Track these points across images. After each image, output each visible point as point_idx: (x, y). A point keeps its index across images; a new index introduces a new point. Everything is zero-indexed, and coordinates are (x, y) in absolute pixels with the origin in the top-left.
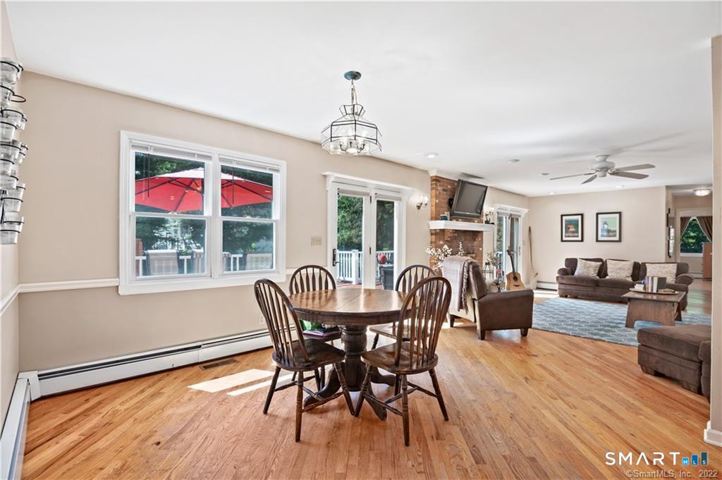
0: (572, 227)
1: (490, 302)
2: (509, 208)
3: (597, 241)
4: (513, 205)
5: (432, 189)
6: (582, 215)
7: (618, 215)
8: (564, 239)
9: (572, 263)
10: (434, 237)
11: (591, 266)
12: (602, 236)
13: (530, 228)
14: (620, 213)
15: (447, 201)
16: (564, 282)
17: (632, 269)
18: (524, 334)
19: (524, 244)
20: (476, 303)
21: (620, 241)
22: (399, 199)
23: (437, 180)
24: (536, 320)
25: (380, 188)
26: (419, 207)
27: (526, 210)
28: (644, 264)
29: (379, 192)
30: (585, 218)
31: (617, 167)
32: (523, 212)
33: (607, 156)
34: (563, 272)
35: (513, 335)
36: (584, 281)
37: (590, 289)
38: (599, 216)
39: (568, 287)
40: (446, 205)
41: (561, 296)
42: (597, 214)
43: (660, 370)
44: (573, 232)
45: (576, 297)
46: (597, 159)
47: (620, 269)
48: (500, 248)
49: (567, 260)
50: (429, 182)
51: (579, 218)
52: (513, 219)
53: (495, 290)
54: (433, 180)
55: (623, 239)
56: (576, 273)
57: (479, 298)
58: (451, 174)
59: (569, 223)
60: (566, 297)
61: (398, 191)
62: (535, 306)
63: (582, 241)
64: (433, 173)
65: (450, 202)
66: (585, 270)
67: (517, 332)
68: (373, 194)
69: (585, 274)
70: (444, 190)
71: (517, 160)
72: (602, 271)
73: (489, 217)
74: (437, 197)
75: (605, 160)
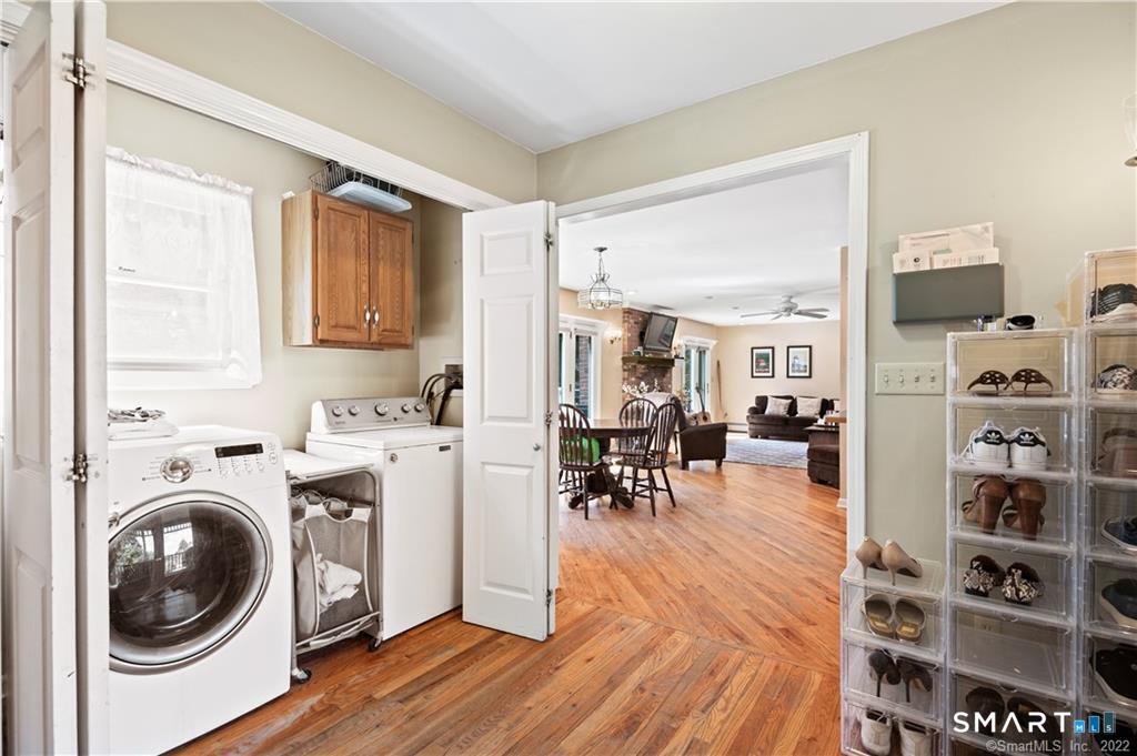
0: (762, 362)
1: (690, 434)
2: (698, 341)
3: (788, 377)
4: (700, 337)
5: (624, 322)
6: (773, 348)
7: (808, 349)
8: (755, 374)
9: (762, 402)
10: (626, 373)
11: (781, 404)
12: (793, 371)
13: (718, 362)
14: (810, 347)
15: (637, 334)
16: (754, 421)
17: (820, 405)
18: (719, 465)
19: (712, 380)
20: (678, 436)
21: (810, 377)
22: (596, 334)
23: (629, 312)
24: (729, 455)
25: (578, 323)
26: (612, 342)
27: (714, 342)
28: (832, 401)
29: (579, 327)
30: (776, 351)
31: (800, 308)
32: (711, 343)
33: (791, 297)
34: (754, 411)
35: (710, 465)
36: (774, 419)
37: (779, 428)
38: (791, 349)
39: (759, 427)
40: (637, 339)
41: (752, 437)
42: (788, 348)
43: (821, 478)
44: (765, 367)
45: (766, 438)
46: (783, 300)
47: (809, 406)
48: (688, 386)
49: (758, 397)
50: (621, 315)
51: (770, 351)
52: (702, 353)
53: (693, 423)
54: (625, 312)
55: (813, 375)
56: (767, 412)
57: (681, 430)
58: (642, 305)
59: (760, 357)
60: (757, 437)
61: (593, 325)
62: (727, 446)
63: (773, 376)
64: (626, 305)
65: (642, 335)
66: (776, 408)
67: (713, 463)
68: (572, 330)
69: (776, 413)
70: (635, 323)
71: (710, 298)
72: (793, 408)
73: (678, 351)
74: (629, 330)
75: (789, 301)
